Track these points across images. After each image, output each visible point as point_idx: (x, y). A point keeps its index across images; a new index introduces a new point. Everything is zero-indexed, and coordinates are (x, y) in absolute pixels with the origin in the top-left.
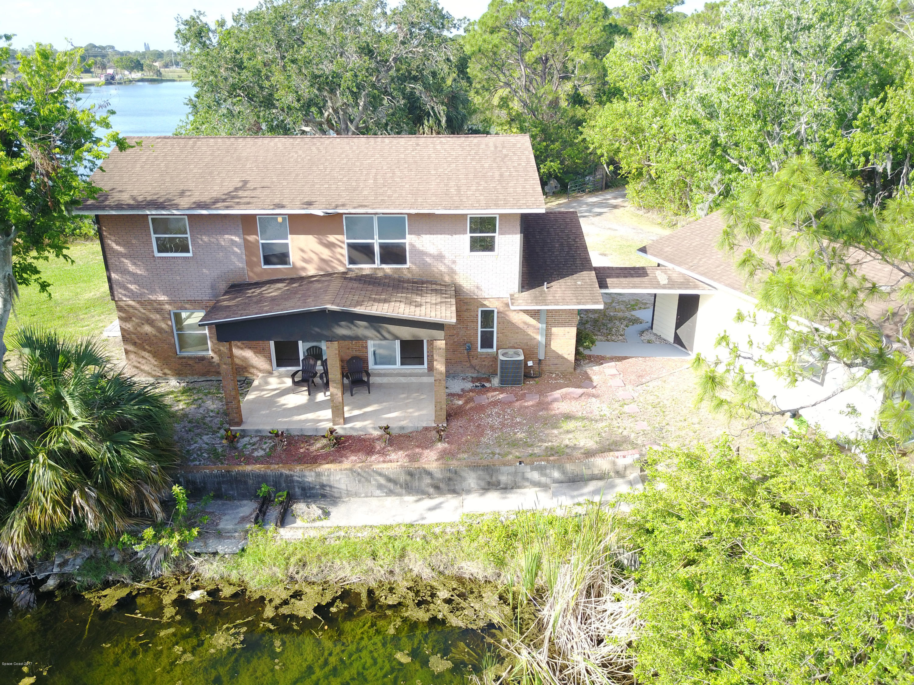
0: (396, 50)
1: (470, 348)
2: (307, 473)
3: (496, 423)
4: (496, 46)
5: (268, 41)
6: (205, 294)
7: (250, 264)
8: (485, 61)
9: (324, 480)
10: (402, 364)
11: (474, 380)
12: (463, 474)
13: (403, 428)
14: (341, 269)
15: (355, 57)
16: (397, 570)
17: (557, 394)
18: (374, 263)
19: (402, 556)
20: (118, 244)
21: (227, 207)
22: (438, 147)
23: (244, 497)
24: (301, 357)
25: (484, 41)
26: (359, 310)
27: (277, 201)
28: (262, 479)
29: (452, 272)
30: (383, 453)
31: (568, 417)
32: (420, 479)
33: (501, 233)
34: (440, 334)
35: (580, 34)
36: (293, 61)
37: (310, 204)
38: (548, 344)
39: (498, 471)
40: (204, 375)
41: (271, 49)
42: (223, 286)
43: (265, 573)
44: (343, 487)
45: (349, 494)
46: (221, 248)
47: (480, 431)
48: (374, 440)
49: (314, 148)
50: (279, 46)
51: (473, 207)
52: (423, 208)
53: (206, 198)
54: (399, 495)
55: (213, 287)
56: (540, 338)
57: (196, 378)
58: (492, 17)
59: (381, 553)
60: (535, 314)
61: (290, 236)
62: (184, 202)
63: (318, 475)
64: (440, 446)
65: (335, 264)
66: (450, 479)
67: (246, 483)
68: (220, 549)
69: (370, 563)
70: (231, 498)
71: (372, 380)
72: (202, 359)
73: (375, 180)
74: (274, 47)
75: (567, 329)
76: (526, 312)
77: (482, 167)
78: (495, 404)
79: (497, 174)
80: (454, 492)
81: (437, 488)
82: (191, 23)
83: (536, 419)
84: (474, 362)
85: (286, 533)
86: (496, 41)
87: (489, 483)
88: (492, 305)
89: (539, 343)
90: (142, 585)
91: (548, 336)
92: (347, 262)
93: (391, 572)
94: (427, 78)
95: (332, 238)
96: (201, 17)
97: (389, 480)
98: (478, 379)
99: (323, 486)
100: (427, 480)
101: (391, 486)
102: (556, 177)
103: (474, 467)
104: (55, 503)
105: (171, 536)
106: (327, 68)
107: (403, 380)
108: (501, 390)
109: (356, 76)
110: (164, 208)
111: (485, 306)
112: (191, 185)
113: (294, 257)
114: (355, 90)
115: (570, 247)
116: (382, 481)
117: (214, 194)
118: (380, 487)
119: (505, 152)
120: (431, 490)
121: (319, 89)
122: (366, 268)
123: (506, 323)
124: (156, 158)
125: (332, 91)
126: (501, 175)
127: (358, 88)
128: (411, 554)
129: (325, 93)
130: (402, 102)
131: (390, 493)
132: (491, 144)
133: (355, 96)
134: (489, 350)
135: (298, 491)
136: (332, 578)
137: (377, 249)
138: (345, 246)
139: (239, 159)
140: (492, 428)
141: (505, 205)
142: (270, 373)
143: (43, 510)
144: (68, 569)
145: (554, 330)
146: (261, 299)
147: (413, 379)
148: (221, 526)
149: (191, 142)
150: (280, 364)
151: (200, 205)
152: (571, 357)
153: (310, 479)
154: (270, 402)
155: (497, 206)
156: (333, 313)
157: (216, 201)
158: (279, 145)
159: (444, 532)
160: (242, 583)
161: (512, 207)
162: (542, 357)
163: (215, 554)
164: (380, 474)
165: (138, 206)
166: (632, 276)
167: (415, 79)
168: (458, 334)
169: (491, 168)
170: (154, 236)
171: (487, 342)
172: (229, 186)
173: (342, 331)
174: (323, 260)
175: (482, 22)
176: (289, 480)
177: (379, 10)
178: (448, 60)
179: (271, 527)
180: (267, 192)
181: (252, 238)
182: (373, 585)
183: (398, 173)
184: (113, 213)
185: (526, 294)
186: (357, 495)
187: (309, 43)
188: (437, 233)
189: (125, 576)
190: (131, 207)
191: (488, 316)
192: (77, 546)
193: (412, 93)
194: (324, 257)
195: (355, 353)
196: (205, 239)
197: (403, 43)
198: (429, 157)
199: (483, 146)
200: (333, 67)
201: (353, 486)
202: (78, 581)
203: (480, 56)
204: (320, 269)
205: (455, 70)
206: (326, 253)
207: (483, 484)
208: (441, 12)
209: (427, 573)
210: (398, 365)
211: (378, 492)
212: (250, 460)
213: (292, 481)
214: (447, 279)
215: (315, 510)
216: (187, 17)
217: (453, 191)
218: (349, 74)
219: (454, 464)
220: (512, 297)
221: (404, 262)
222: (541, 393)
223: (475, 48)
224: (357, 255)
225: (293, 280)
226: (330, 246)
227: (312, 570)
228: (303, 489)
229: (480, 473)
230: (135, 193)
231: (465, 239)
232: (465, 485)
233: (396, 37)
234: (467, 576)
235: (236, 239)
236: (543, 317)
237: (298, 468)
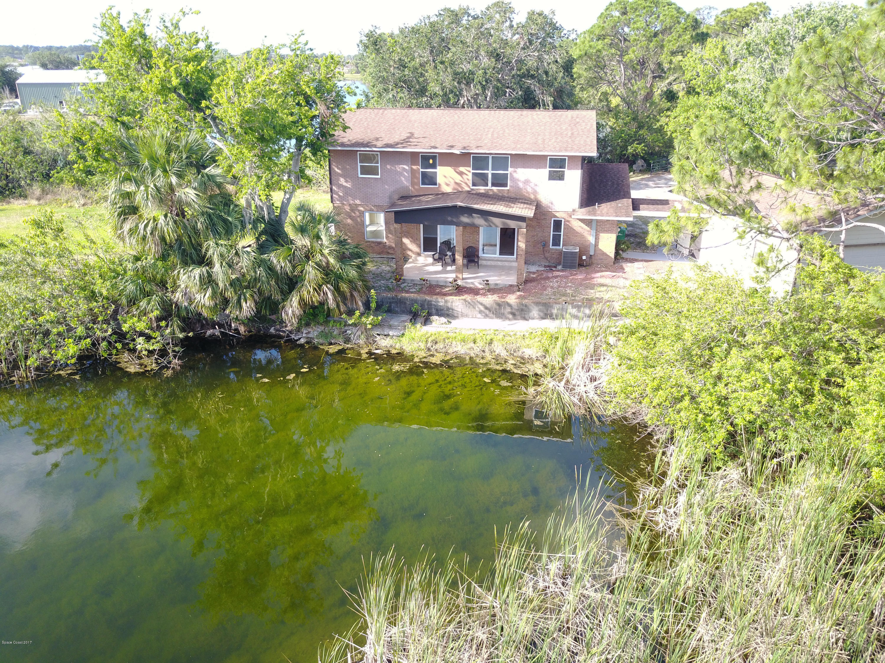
0: (518, 54)
1: (545, 244)
2: (440, 300)
3: (556, 285)
4: (599, 51)
5: (425, 48)
6: (385, 202)
7: (413, 184)
8: (590, 63)
9: (449, 305)
10: (501, 254)
11: (545, 266)
12: (531, 307)
13: (496, 284)
14: (467, 189)
15: (486, 60)
16: (487, 350)
17: (598, 275)
18: (487, 185)
19: (491, 343)
20: (338, 168)
21: (404, 147)
22: (535, 117)
23: (403, 312)
24: (439, 245)
25: (590, 46)
26: (476, 206)
27: (433, 145)
28: (415, 301)
29: (535, 192)
30: (484, 295)
31: (602, 285)
32: (505, 308)
33: (568, 169)
34: (524, 224)
35: (669, 41)
36: (442, 63)
37: (452, 147)
38: (596, 245)
39: (551, 307)
40: (379, 254)
41: (427, 54)
42: (396, 197)
43: (415, 346)
44: (460, 310)
45: (463, 315)
46: (397, 173)
47: (544, 288)
48: (479, 289)
49: (456, 116)
50: (432, 52)
51: (551, 151)
52: (520, 150)
53: (391, 142)
54: (492, 318)
55: (390, 197)
56: (591, 239)
57: (375, 255)
58: (599, 27)
59: (478, 341)
60: (588, 222)
61: (438, 167)
62: (379, 144)
63: (446, 302)
64: (518, 293)
65: (464, 185)
66: (522, 310)
67: (405, 303)
68: (391, 333)
69: (472, 345)
70: (396, 313)
71: (480, 262)
72: (380, 243)
73: (492, 135)
74: (428, 52)
75: (610, 235)
76: (582, 220)
77: (561, 129)
78: (556, 277)
79: (569, 134)
80: (525, 319)
81: (514, 314)
82: (369, 36)
83: (581, 285)
84: (547, 255)
85: (426, 329)
86: (600, 47)
87: (546, 315)
88: (560, 216)
89: (591, 243)
90: (349, 346)
91: (597, 239)
92: (471, 185)
93: (484, 351)
94: (542, 77)
95: (462, 169)
96: (377, 30)
97: (486, 308)
98: (549, 266)
99: (448, 309)
100: (508, 310)
101: (487, 312)
102: (642, 158)
103: (537, 304)
104: (315, 289)
105: (367, 318)
106: (466, 67)
107: (499, 263)
108: (562, 271)
109: (486, 73)
110: (368, 147)
111: (555, 216)
112: (383, 135)
113: (440, 179)
114: (484, 83)
115: (618, 184)
116: (482, 308)
117: (396, 140)
118: (480, 312)
119: (578, 120)
120: (511, 316)
121: (459, 83)
122: (482, 189)
123: (569, 229)
124: (361, 120)
125: (468, 84)
126: (572, 134)
127: (486, 81)
128: (495, 343)
129: (463, 86)
130: (520, 93)
131: (486, 316)
132: (570, 116)
133: (484, 88)
134: (557, 248)
135: (434, 311)
136: (450, 351)
137: (490, 176)
138: (470, 175)
139: (410, 121)
140: (552, 287)
141: (572, 150)
142: (419, 254)
143: (309, 292)
144: (310, 335)
145: (602, 235)
146: (420, 202)
147: (506, 264)
148: (391, 323)
149: (381, 111)
150: (425, 250)
151: (387, 146)
152: (612, 255)
153: (441, 304)
154: (420, 269)
155: (566, 150)
156: (461, 207)
157: (397, 144)
158: (435, 114)
159: (515, 334)
160: (401, 348)
161: (576, 151)
162: (592, 253)
163: (388, 335)
164: (481, 304)
165: (353, 145)
166: (658, 204)
167: (533, 77)
168: (537, 235)
169: (566, 129)
170: (359, 164)
171: (556, 241)
172: (405, 135)
173: (465, 219)
174: (456, 183)
175: (591, 32)
176: (429, 303)
177: (508, 24)
178: (557, 61)
179: (418, 326)
180: (426, 140)
181: (414, 167)
182: (473, 355)
183: (507, 131)
184: (339, 148)
185: (584, 210)
186: (467, 316)
187: (453, 49)
188: (528, 167)
189: (341, 341)
190: (348, 146)
191: (558, 224)
192: (315, 325)
193: (529, 88)
194: (458, 181)
195: (471, 245)
196: (389, 167)
197: (523, 49)
198: (528, 122)
199: (564, 117)
200: (470, 67)
201: (466, 310)
202: (316, 341)
203: (585, 58)
204: (454, 189)
205: (561, 69)
206: (458, 178)
207: (542, 314)
208: (555, 25)
209: (504, 354)
210: (497, 255)
211: (479, 315)
212: (407, 292)
213: (431, 305)
214: (532, 197)
215: (443, 320)
216: (367, 31)
217: (540, 142)
218: (480, 72)
219: (525, 302)
220: (574, 211)
221: (505, 185)
222: (587, 273)
223: (583, 53)
224: (478, 180)
225: (438, 194)
226: (461, 174)
227: (440, 346)
228: (437, 310)
229: (541, 307)
230: (351, 138)
231: (545, 172)
232: (531, 314)
233: (518, 44)
234: (526, 357)
235: (407, 167)
236: (594, 224)
237: (435, 297)
